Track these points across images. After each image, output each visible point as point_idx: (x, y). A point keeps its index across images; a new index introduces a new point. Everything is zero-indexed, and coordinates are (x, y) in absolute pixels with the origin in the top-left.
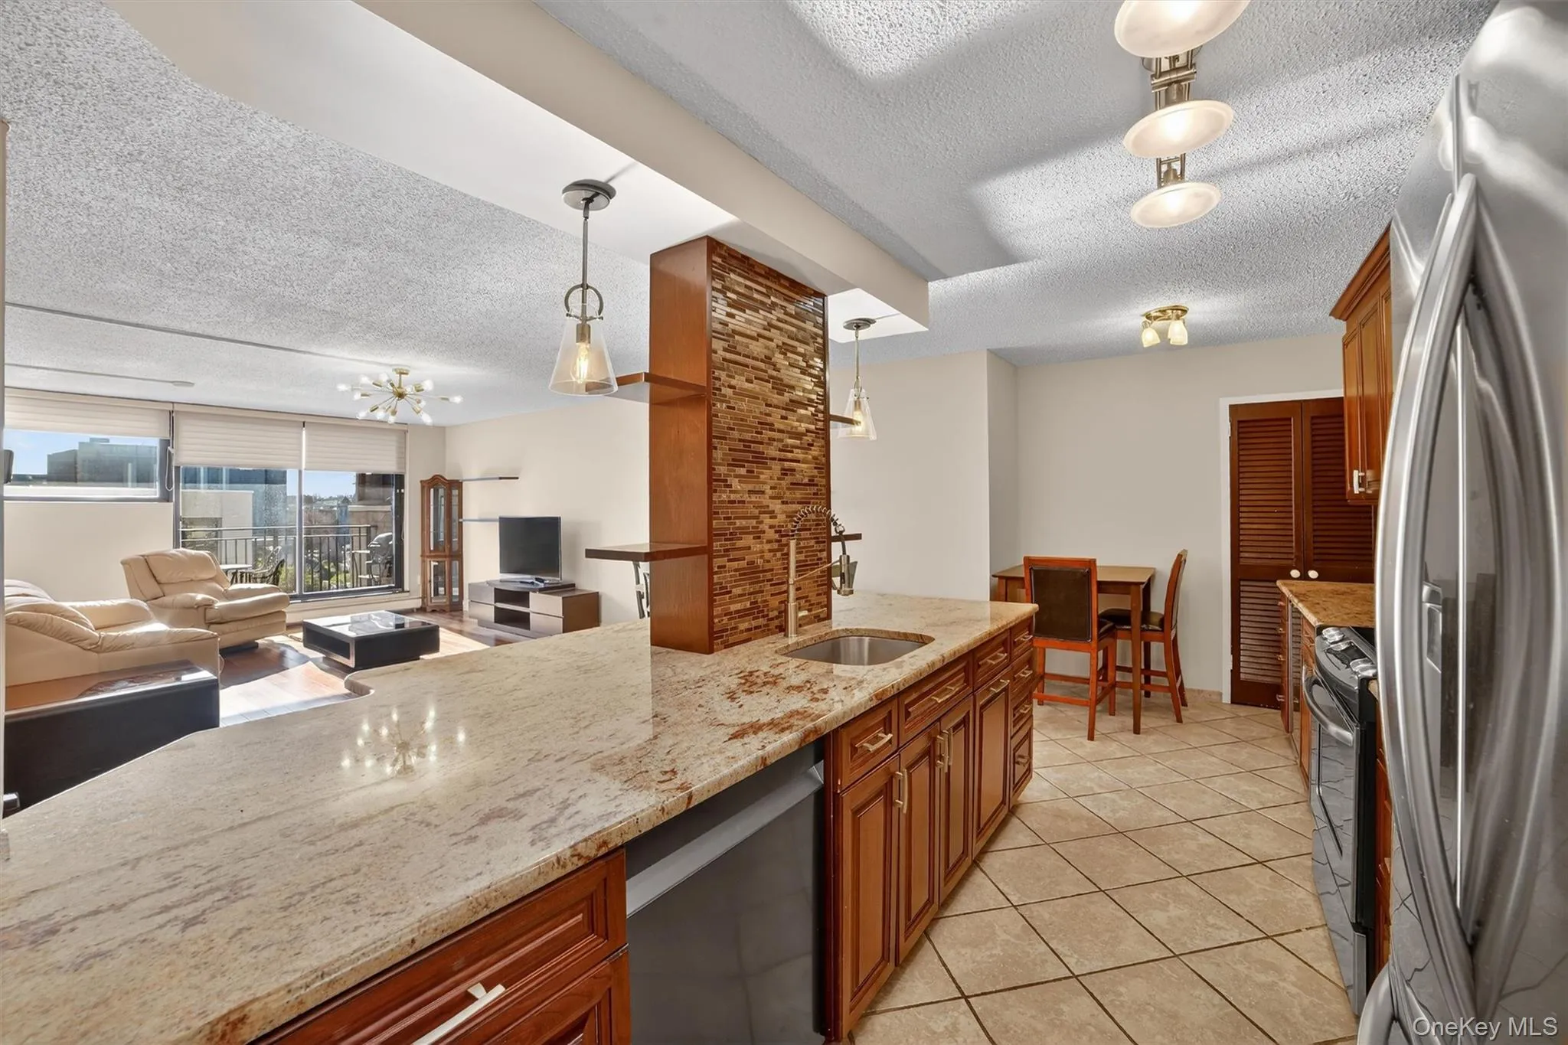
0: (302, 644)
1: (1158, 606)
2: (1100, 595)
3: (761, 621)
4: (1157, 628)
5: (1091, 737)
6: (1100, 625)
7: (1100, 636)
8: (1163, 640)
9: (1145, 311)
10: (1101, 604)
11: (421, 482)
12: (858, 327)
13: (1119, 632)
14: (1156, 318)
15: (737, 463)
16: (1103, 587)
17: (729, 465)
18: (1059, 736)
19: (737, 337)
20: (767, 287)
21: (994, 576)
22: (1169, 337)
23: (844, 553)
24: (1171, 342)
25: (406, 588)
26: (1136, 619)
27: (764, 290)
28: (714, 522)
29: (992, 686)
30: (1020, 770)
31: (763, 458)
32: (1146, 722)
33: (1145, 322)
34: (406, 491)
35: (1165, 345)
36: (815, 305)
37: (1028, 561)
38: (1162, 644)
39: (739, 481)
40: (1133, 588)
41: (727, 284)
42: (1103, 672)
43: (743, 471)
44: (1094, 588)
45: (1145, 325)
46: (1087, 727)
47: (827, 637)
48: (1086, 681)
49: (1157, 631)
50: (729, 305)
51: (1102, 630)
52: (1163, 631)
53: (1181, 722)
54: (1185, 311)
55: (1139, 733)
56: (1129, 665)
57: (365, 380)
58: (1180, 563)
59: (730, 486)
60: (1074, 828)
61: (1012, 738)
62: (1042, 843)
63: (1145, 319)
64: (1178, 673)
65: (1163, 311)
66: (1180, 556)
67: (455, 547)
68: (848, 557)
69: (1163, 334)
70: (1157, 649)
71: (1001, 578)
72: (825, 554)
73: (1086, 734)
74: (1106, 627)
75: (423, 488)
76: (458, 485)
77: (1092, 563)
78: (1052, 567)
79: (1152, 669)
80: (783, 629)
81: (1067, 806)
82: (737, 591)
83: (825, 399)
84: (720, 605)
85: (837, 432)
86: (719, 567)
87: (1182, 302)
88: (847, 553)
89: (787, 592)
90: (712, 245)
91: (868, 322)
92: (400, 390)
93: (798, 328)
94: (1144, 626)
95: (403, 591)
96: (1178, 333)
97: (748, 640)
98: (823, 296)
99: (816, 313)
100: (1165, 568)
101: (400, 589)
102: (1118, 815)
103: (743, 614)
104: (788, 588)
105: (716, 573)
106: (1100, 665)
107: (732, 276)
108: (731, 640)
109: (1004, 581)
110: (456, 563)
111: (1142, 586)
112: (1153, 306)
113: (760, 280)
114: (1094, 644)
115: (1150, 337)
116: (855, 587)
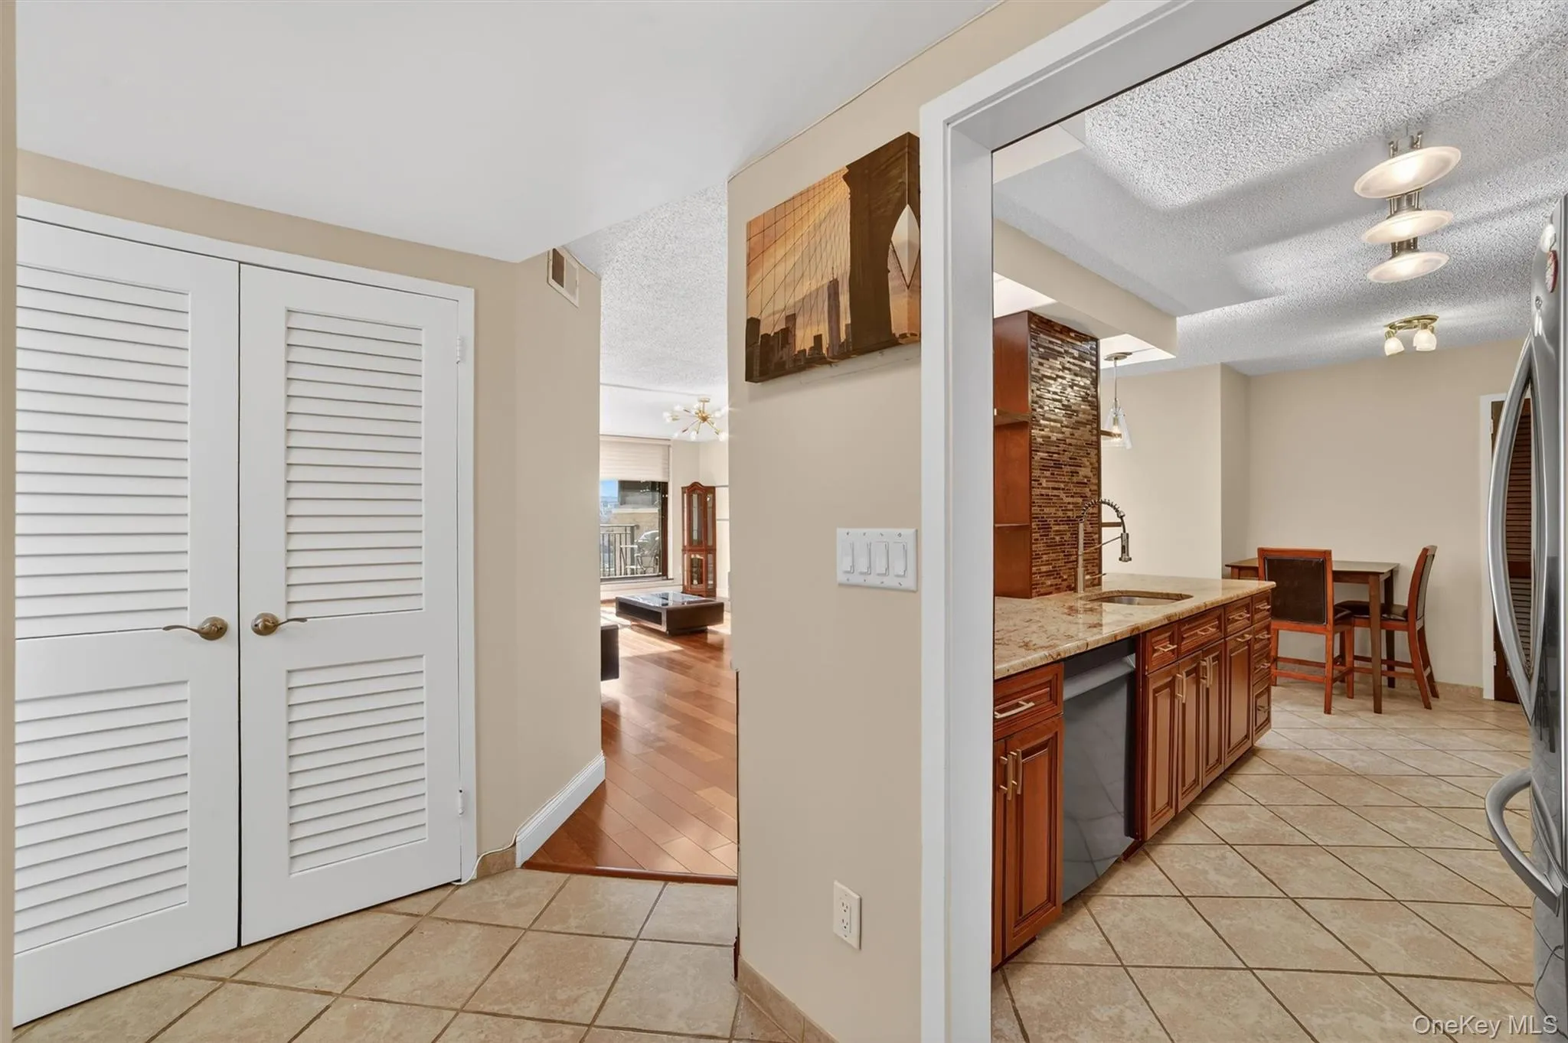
0: (615, 615)
1: (1401, 598)
2: (1335, 583)
3: (1059, 581)
4: (1402, 618)
5: (1328, 711)
6: (1336, 611)
7: (1336, 622)
8: (1407, 629)
9: (1390, 322)
10: (1337, 594)
11: (682, 488)
12: (1116, 359)
13: (1357, 620)
14: (1400, 328)
15: (1044, 468)
16: (1339, 576)
17: (1041, 469)
18: (1294, 709)
19: (1045, 380)
20: (1062, 340)
21: (1227, 566)
22: (1414, 345)
23: (1124, 531)
24: (1417, 349)
25: (670, 576)
26: (1375, 611)
27: (1059, 342)
28: (1033, 508)
29: (1238, 637)
30: (1261, 719)
31: (1059, 464)
32: (1386, 705)
33: (1388, 332)
34: (670, 496)
35: (1410, 354)
36: (1091, 348)
37: (1262, 552)
38: (1406, 633)
39: (1047, 481)
40: (1371, 578)
41: (1039, 342)
42: (1340, 660)
43: (1047, 474)
44: (1329, 577)
45: (1389, 335)
46: (1323, 704)
47: (1105, 596)
48: (1321, 665)
49: (1402, 621)
50: (1040, 357)
51: (1339, 615)
52: (1407, 621)
53: (1430, 708)
54: (1433, 319)
55: (1380, 713)
56: (1369, 655)
57: (678, 408)
58: (1426, 558)
59: (1041, 484)
60: (1313, 768)
61: (1253, 686)
62: (1280, 773)
63: (1388, 329)
64: (1427, 663)
65: (1409, 321)
66: (1425, 550)
67: (710, 543)
68: (1128, 534)
69: (1408, 342)
70: (1401, 638)
71: (1233, 567)
72: (1097, 536)
73: (1323, 709)
74: (1342, 614)
75: (683, 493)
76: (711, 490)
77: (1327, 554)
78: (1286, 557)
79: (1396, 659)
80: (1074, 589)
81: (1302, 754)
82: (1045, 557)
83: (1097, 419)
84: (1036, 566)
85: (1105, 442)
86: (1035, 540)
87: (1430, 311)
88: (1127, 532)
89: (1077, 561)
90: (1031, 316)
91: (1125, 355)
92: (704, 415)
93: (1080, 366)
94: (1385, 615)
95: (667, 579)
96: (1424, 340)
97: (1050, 593)
98: (1096, 340)
99: (1091, 354)
100: (1408, 563)
101: (665, 578)
102: (1356, 764)
103: (1049, 574)
104: (1077, 558)
105: (1034, 544)
106: (1337, 653)
107: (1041, 335)
108: (1042, 591)
109: (1237, 570)
110: (710, 556)
111: (1382, 578)
112: (1396, 318)
113: (1058, 335)
114: (1330, 627)
115: (1393, 346)
116: (1130, 556)
